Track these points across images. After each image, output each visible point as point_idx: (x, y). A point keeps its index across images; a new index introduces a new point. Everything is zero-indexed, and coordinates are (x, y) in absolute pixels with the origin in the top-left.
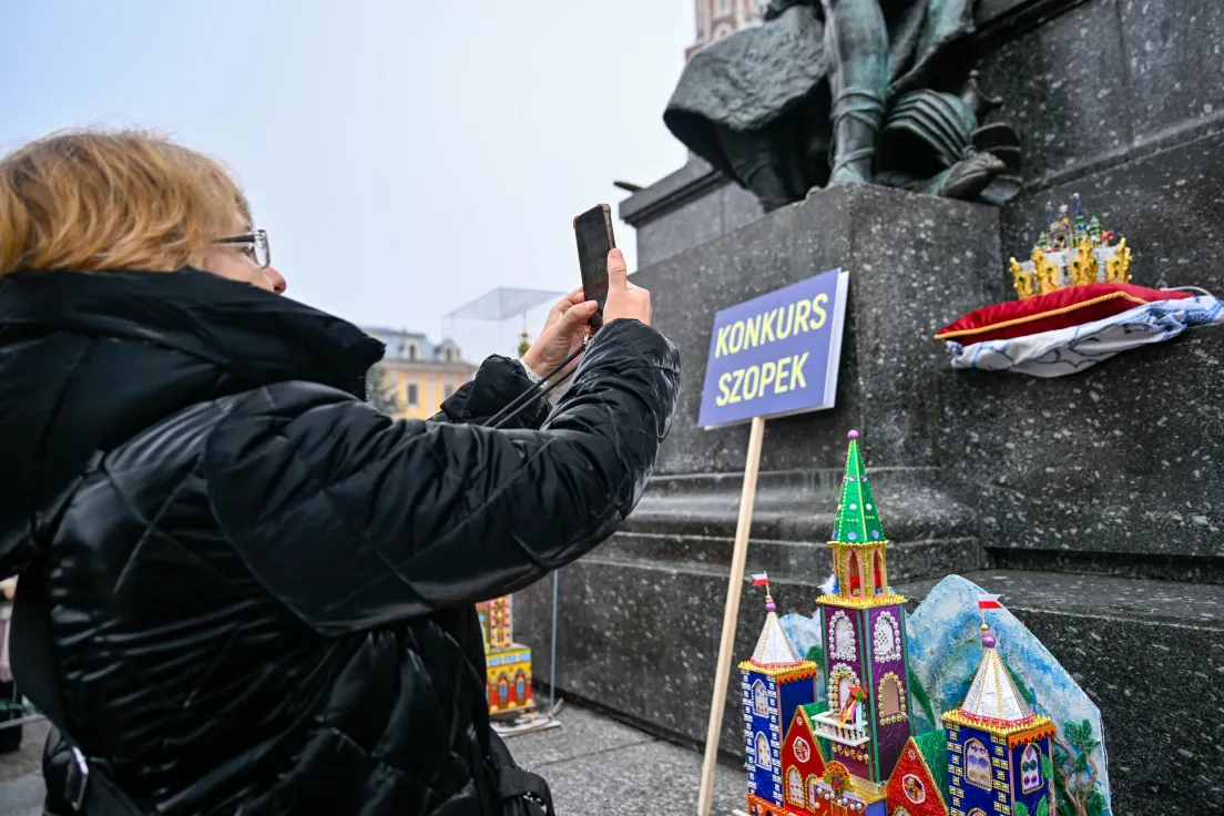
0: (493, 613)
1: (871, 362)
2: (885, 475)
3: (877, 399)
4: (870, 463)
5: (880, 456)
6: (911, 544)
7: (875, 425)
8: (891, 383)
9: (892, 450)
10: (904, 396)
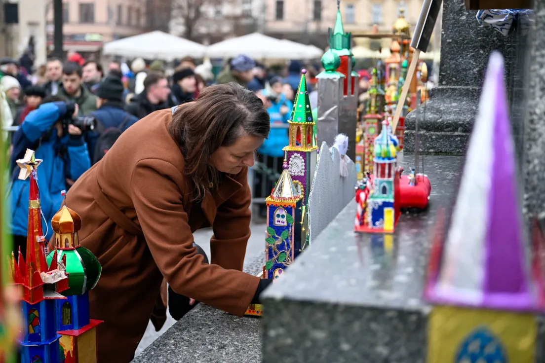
0: (366, 156)
1: (454, 18)
2: (449, 91)
3: (456, 42)
4: (444, 83)
5: (454, 79)
6: (439, 133)
7: (452, 59)
8: (471, 32)
9: (466, 76)
10: (484, 40)
